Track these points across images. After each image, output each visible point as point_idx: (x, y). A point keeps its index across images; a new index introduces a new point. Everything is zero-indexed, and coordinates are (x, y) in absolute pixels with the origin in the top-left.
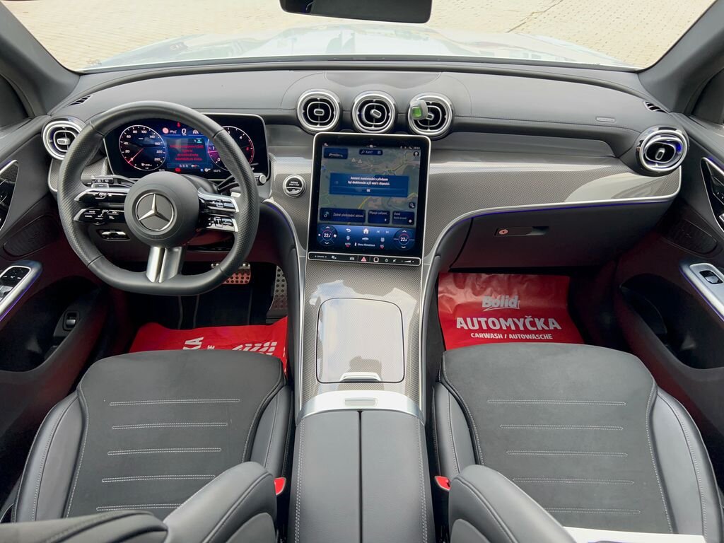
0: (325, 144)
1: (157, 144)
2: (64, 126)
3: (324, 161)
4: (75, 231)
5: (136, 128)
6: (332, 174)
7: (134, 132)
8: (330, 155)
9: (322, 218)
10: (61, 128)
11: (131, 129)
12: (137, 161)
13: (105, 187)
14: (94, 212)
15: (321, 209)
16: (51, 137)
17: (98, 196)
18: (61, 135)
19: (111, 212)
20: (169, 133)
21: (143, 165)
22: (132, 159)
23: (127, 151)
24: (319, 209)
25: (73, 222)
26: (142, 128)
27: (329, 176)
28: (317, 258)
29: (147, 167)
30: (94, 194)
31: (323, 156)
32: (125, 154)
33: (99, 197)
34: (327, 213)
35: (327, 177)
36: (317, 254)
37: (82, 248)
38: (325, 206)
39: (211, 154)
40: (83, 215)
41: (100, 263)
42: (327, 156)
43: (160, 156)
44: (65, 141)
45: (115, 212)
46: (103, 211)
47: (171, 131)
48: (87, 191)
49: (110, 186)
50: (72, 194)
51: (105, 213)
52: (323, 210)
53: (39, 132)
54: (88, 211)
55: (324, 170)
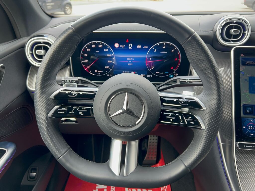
0: (242, 55)
1: (109, 55)
2: (42, 41)
3: (242, 68)
4: (48, 127)
5: (95, 43)
6: (250, 78)
7: (94, 46)
8: (247, 63)
9: (245, 113)
10: (40, 43)
11: (91, 44)
12: (92, 69)
13: (74, 86)
14: (65, 109)
15: (244, 105)
16: (32, 50)
17: (70, 94)
18: (39, 48)
19: (80, 108)
20: (119, 47)
21: (96, 71)
22: (89, 67)
23: (86, 61)
24: (242, 105)
25: (47, 118)
26: (99, 44)
27: (248, 79)
28: (246, 148)
29: (99, 73)
30: (67, 92)
31: (241, 64)
32: (84, 63)
33: (72, 95)
34: (250, 109)
35: (246, 80)
36: (246, 145)
37: (53, 143)
38: (247, 103)
39: (147, 63)
40: (56, 111)
41: (69, 157)
42: (244, 64)
43: (110, 65)
44: (42, 52)
45: (84, 108)
46: (74, 108)
47: (121, 46)
48: (60, 89)
49: (78, 86)
50: (48, 92)
51: (76, 109)
52: (246, 106)
53: (23, 47)
54: (60, 108)
55: (243, 74)
